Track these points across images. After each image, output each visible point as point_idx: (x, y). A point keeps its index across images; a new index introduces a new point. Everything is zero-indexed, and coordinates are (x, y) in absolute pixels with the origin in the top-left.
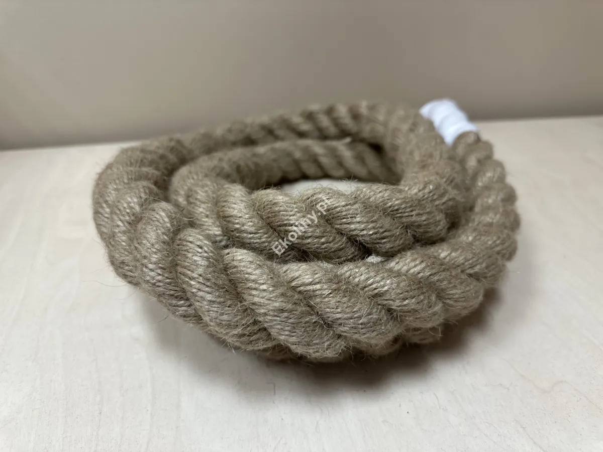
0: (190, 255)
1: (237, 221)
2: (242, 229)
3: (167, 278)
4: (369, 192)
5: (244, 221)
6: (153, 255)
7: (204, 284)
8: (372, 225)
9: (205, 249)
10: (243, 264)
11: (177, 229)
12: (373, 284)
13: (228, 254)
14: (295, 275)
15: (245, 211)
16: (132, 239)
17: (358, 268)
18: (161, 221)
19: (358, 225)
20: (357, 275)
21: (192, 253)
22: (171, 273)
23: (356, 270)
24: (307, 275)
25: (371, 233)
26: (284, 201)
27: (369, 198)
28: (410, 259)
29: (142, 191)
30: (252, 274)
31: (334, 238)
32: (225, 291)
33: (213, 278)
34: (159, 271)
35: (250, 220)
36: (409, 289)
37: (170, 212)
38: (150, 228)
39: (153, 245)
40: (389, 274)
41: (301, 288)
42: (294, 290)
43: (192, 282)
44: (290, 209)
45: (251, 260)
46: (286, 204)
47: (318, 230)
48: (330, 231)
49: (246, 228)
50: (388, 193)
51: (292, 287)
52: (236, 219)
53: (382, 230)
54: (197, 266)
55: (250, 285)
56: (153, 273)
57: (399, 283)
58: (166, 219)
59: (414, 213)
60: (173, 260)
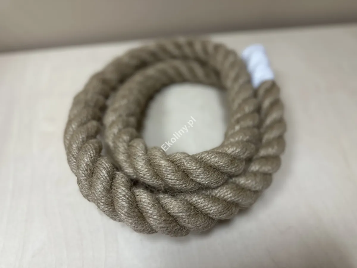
2: (144, 177)
3: (110, 209)
4: (208, 157)
5: (145, 173)
6: (103, 198)
7: (128, 216)
8: (207, 179)
9: (127, 197)
10: (145, 204)
11: (112, 178)
12: (206, 209)
13: (138, 195)
14: (170, 208)
15: (145, 166)
16: (91, 185)
17: (200, 200)
18: (104, 177)
19: (200, 179)
20: (199, 203)
21: (121, 200)
22: (112, 206)
23: (199, 201)
24: (175, 208)
25: (207, 182)
26: (165, 165)
27: (207, 161)
28: (225, 191)
29: (92, 153)
30: (150, 210)
31: (189, 184)
32: (137, 218)
33: (132, 213)
34: (106, 206)
35: (148, 172)
36: (223, 211)
37: (107, 168)
38: (99, 182)
39: (102, 193)
40: (214, 204)
41: (173, 214)
42: (169, 215)
43: (122, 215)
44: (168, 171)
45: (149, 202)
46: (166, 167)
47: (181, 182)
48: (187, 181)
49: (146, 176)
50: (217, 159)
51: (168, 213)
52: (141, 171)
53: (212, 181)
54: (124, 207)
55: (149, 215)
56: (103, 207)
57: (218, 209)
58: (106, 175)
59: (229, 168)
60: (112, 200)
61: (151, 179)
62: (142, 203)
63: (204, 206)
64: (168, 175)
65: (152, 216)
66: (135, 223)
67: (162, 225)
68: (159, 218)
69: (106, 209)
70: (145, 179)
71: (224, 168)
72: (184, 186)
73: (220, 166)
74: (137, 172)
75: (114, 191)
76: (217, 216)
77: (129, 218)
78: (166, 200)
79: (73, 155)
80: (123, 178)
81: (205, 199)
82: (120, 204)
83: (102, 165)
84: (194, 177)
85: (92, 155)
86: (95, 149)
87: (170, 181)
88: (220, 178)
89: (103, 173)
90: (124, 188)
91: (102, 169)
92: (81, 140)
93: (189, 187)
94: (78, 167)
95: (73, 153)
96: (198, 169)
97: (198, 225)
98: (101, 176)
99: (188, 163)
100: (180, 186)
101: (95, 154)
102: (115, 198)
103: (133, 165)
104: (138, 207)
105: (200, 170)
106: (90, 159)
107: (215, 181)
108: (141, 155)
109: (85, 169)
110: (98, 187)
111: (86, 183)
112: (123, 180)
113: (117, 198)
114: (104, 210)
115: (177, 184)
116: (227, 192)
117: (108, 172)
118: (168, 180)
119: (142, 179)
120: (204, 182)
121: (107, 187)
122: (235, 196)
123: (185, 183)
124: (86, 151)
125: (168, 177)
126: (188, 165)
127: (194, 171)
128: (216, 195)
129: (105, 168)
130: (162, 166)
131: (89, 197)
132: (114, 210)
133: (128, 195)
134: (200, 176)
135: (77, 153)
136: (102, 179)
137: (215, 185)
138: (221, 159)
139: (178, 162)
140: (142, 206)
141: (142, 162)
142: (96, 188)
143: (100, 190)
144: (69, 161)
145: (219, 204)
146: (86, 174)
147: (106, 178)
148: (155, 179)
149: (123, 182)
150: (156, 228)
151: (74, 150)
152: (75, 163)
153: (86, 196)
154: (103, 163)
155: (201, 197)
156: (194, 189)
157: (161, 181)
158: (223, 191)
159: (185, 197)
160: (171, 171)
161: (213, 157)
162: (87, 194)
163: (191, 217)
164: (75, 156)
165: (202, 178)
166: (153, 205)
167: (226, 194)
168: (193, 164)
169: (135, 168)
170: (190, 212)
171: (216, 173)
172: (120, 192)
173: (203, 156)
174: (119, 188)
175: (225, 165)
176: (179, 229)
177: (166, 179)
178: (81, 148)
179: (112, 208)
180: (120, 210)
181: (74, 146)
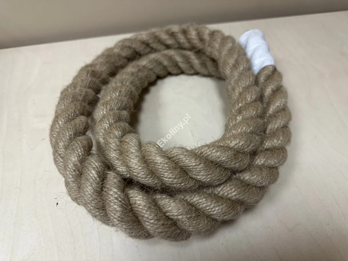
0: (112, 204)
1: (135, 171)
2: (138, 176)
3: (102, 213)
4: (208, 152)
5: (139, 171)
6: (93, 202)
7: (121, 221)
8: (209, 176)
9: (120, 199)
10: (141, 207)
11: (103, 178)
12: (208, 209)
13: (132, 197)
14: (168, 210)
15: (139, 164)
16: (79, 188)
17: (201, 199)
18: (94, 178)
19: (201, 176)
20: (201, 204)
21: (113, 203)
22: (103, 210)
23: (201, 201)
24: (174, 210)
25: (208, 180)
26: (161, 162)
27: (208, 156)
28: (229, 188)
29: (80, 151)
30: (146, 214)
31: (189, 182)
32: (132, 223)
33: (126, 217)
34: (97, 210)
35: (142, 170)
36: (227, 211)
37: (97, 168)
38: (88, 184)
39: (92, 196)
40: (217, 204)
41: (172, 217)
42: (168, 218)
43: (115, 220)
44: (164, 168)
45: (145, 204)
46: (162, 165)
47: (180, 180)
48: (186, 179)
49: (140, 175)
50: (218, 154)
51: (167, 216)
52: (134, 170)
53: (214, 178)
54: (117, 211)
55: (145, 219)
56: (94, 211)
57: (222, 209)
58: (96, 176)
59: (232, 163)
60: (103, 203)
61: (147, 178)
62: (137, 205)
63: (206, 206)
64: (165, 174)
65: (149, 220)
66: (130, 228)
67: (160, 230)
68: (156, 222)
69: (97, 213)
70: (140, 179)
71: (227, 163)
72: (183, 184)
73: (223, 161)
74: (131, 170)
75: (105, 194)
76: (221, 217)
77: (123, 223)
78: (163, 201)
79: (60, 155)
80: (114, 178)
81: (207, 198)
82: (112, 207)
83: (91, 165)
84: (194, 175)
85: (80, 154)
86: (84, 147)
87: (167, 179)
88: (222, 174)
89: (93, 174)
90: (116, 190)
91: (91, 169)
92: (68, 138)
93: (188, 186)
94: (65, 167)
95: (60, 152)
96: (198, 166)
97: (201, 228)
98: (90, 177)
99: (187, 159)
100: (178, 185)
101: (83, 153)
102: (106, 201)
103: (126, 163)
104: (132, 210)
105: (200, 167)
106: (78, 159)
107: (217, 179)
108: (134, 151)
109: (73, 169)
110: (87, 189)
111: (74, 185)
112: (115, 180)
113: (108, 202)
114: (95, 215)
115: (175, 182)
116: (231, 189)
117: (98, 173)
118: (164, 178)
119: (136, 178)
120: (205, 180)
121: (98, 189)
122: (240, 194)
123: (184, 181)
124: (73, 149)
125: (164, 175)
126: (187, 161)
127: (194, 167)
128: (219, 193)
129: (94, 168)
130: (157, 163)
131: (78, 200)
132: (106, 215)
133: (120, 198)
134: (200, 173)
135: (63, 152)
136: (91, 180)
137: (218, 182)
138: (224, 154)
139: (175, 158)
140: (136, 209)
141: (136, 159)
142: (85, 191)
143: (89, 192)
144: (56, 161)
145: (222, 204)
146: (73, 175)
147: (96, 179)
148: (151, 178)
149: (115, 183)
150: (154, 233)
151: (61, 148)
152: (62, 163)
153: (75, 199)
154: (92, 162)
155: (202, 197)
156: (195, 187)
157: (157, 180)
158: (227, 188)
159: (185, 197)
160: (167, 169)
161: (214, 151)
162: (76, 197)
163: (192, 220)
164: (62, 155)
165: (202, 176)
166: (149, 207)
167: (230, 192)
168: (193, 160)
169: (128, 167)
170: (191, 213)
171: (218, 170)
172: (111, 195)
173: (203, 150)
174: (111, 190)
175: (228, 160)
176: (180, 233)
177: (162, 178)
178: (68, 146)
179: (104, 212)
180: (113, 214)
181: (61, 144)
